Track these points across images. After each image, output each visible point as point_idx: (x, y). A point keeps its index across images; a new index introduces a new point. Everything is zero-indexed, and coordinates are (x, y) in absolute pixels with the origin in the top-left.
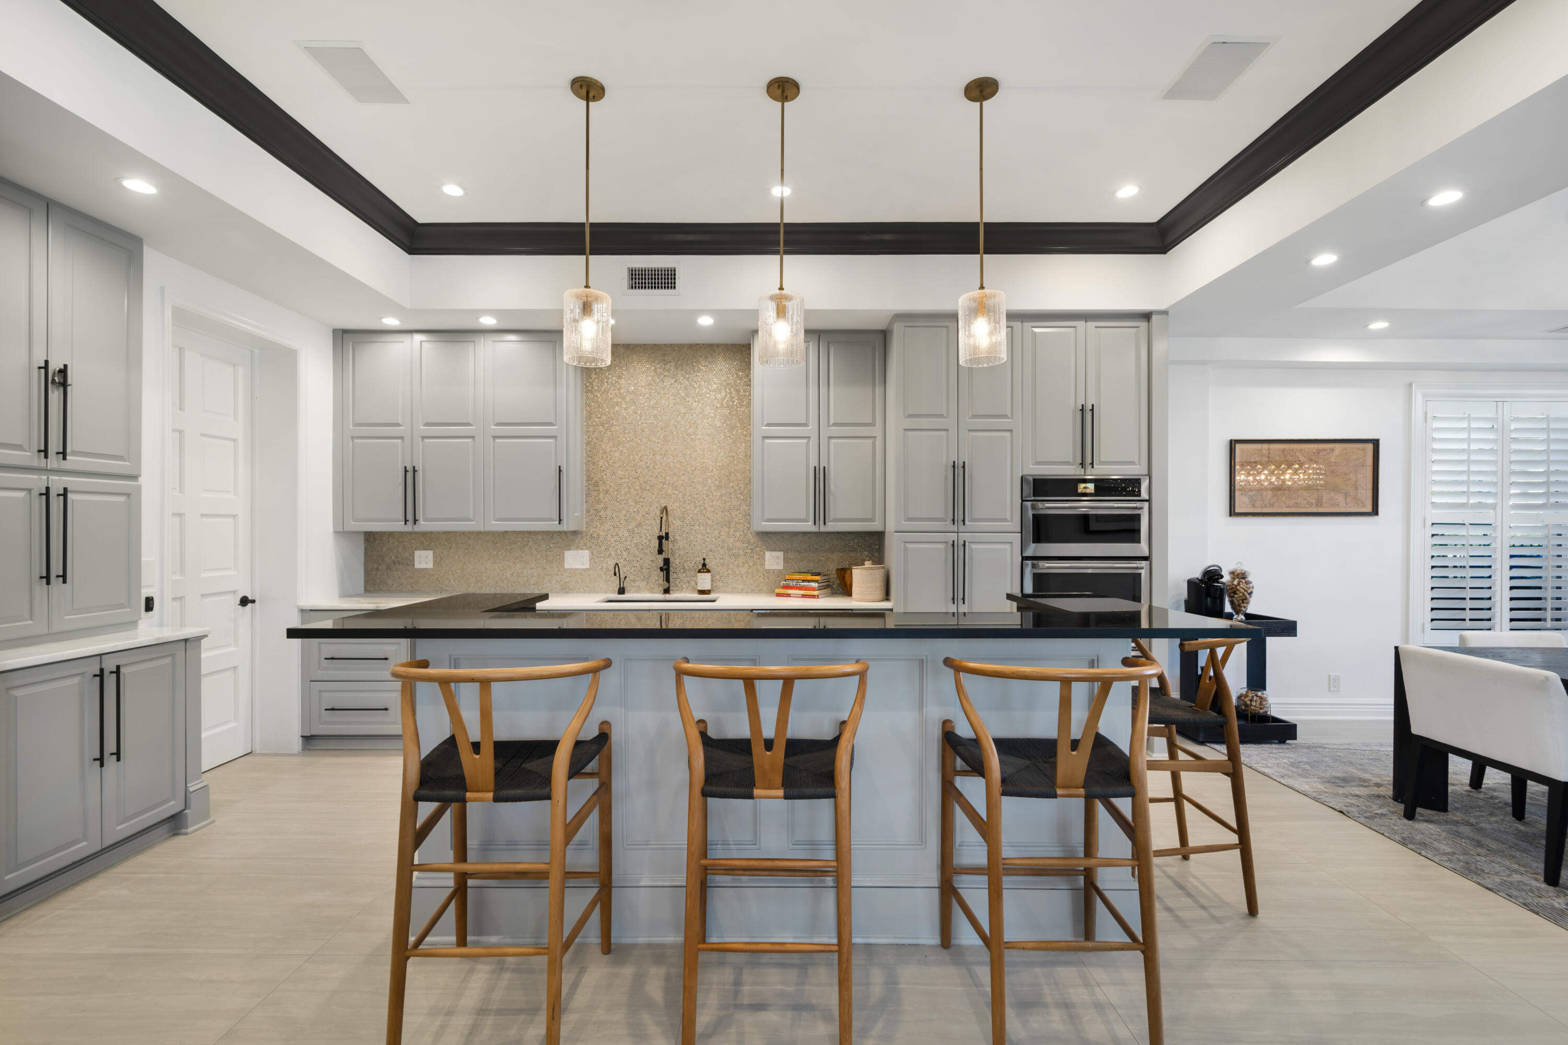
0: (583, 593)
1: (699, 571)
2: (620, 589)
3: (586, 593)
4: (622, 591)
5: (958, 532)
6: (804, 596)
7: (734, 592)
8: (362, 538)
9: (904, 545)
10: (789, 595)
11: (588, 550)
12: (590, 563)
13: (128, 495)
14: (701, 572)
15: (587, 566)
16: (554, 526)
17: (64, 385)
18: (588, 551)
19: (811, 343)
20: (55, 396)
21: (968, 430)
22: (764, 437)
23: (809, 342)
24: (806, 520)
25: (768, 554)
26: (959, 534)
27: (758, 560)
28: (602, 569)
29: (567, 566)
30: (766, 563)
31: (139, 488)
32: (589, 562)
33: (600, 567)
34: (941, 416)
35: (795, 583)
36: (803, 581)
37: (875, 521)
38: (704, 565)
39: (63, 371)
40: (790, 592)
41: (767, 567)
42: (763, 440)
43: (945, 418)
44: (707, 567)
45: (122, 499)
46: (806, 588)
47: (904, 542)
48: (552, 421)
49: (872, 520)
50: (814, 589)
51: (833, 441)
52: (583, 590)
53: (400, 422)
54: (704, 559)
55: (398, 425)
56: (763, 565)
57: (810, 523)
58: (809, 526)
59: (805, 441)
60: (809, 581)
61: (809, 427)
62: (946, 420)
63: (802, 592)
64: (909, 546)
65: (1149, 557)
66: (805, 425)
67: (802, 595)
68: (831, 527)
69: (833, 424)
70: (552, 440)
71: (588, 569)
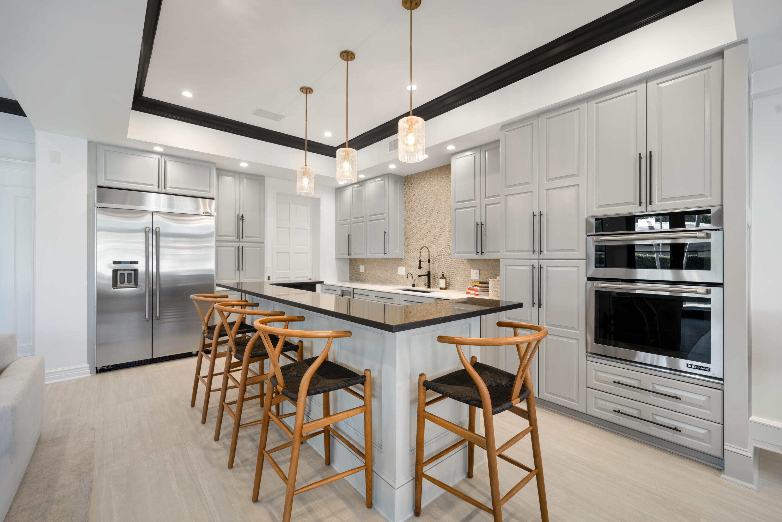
1: (440, 278)
2: (413, 284)
4: (414, 286)
5: (539, 259)
6: (474, 294)
7: (457, 290)
8: (349, 261)
9: (506, 267)
11: (404, 267)
13: (261, 247)
14: (441, 279)
15: (404, 274)
16: (382, 256)
17: (243, 219)
19: (477, 154)
20: (241, 223)
21: (546, 190)
22: (456, 209)
23: (476, 153)
25: (472, 271)
26: (540, 260)
27: (467, 274)
29: (398, 273)
30: (471, 275)
31: (264, 246)
32: (405, 272)
34: (528, 183)
37: (496, 253)
38: (443, 275)
39: (242, 216)
40: (470, 292)
41: (472, 278)
42: (455, 211)
43: (531, 184)
44: (444, 276)
45: (259, 249)
47: (506, 265)
48: (384, 212)
50: (477, 291)
51: (487, 207)
53: (348, 218)
54: (443, 272)
55: (348, 220)
56: (470, 276)
57: (476, 254)
58: (475, 256)
59: (474, 209)
60: (477, 286)
61: (476, 200)
62: (531, 185)
63: (474, 292)
64: (508, 267)
66: (474, 200)
67: (470, 294)
69: (488, 196)
70: (384, 220)
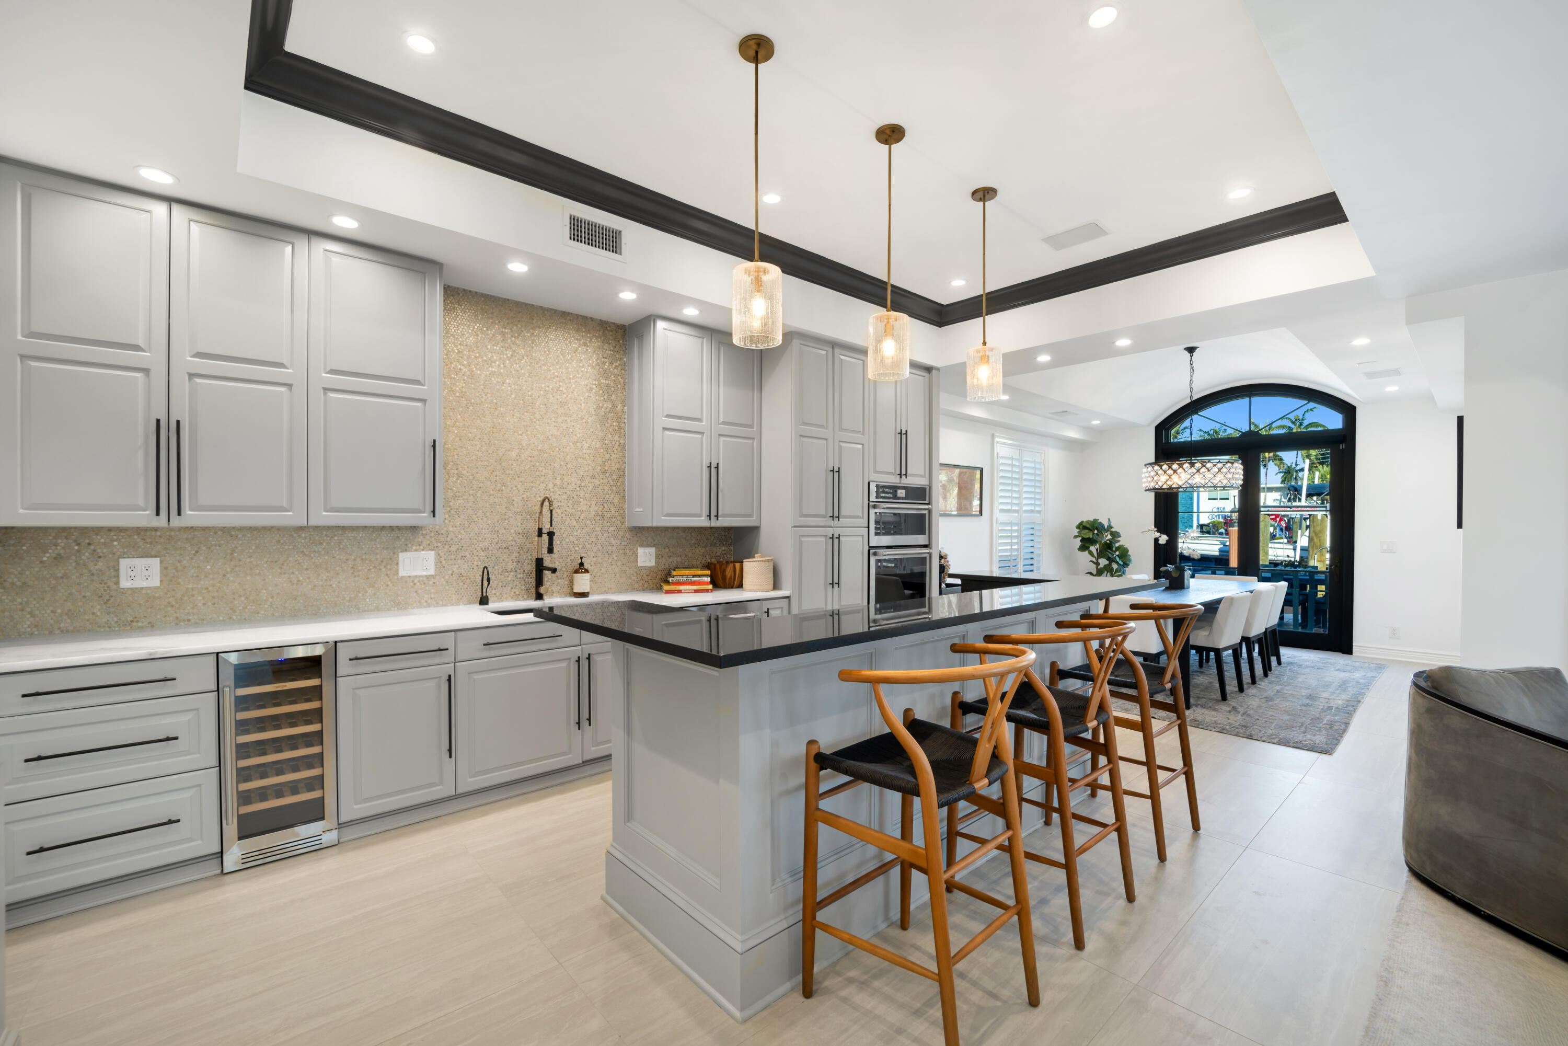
0: (425, 607)
1: (576, 572)
2: (482, 598)
3: (429, 607)
4: (484, 600)
6: (696, 591)
9: (799, 539)
10: (680, 592)
11: (433, 550)
12: (436, 568)
14: (579, 573)
15: (432, 572)
18: (433, 552)
19: (705, 339)
21: (839, 441)
22: (664, 429)
23: (703, 338)
24: (700, 516)
25: (641, 551)
26: (836, 528)
27: (631, 557)
28: (452, 574)
29: (402, 573)
30: (640, 559)
32: (434, 567)
33: (450, 572)
34: (823, 427)
35: (685, 579)
36: (694, 576)
37: (753, 517)
38: (581, 564)
40: (681, 588)
41: (643, 563)
42: (663, 432)
43: (825, 429)
46: (700, 583)
47: (800, 536)
48: (420, 379)
49: (750, 516)
50: (705, 584)
51: (722, 439)
52: (425, 604)
53: (141, 343)
54: (580, 558)
55: (137, 348)
56: (637, 561)
57: (703, 518)
58: (702, 522)
59: (699, 436)
60: (700, 576)
61: (702, 422)
63: (695, 587)
64: (803, 539)
65: (929, 545)
66: (700, 420)
67: (681, 593)
68: (724, 522)
69: (723, 422)
70: (419, 404)
71: (433, 575)
